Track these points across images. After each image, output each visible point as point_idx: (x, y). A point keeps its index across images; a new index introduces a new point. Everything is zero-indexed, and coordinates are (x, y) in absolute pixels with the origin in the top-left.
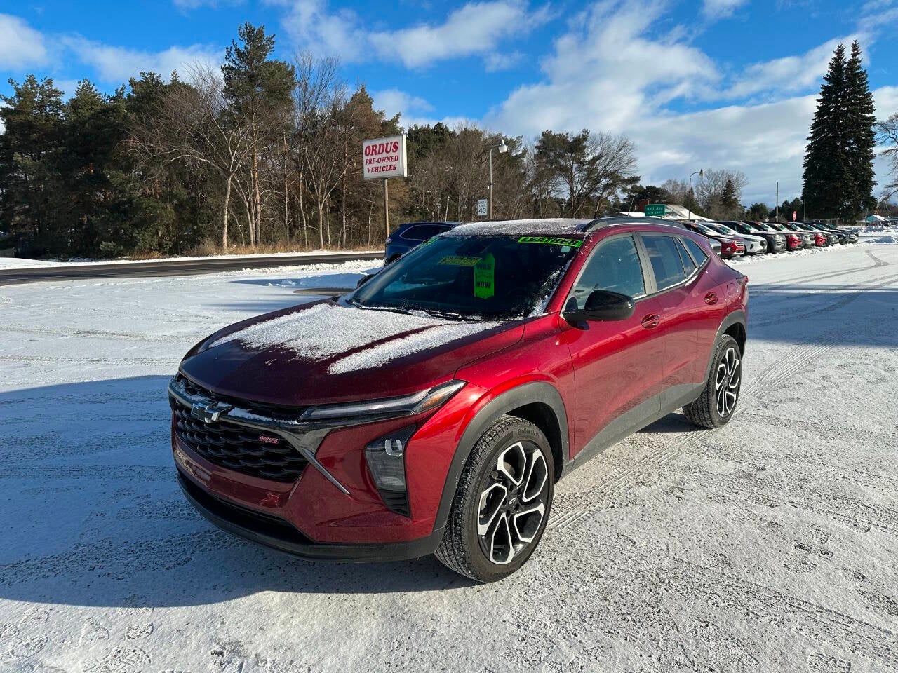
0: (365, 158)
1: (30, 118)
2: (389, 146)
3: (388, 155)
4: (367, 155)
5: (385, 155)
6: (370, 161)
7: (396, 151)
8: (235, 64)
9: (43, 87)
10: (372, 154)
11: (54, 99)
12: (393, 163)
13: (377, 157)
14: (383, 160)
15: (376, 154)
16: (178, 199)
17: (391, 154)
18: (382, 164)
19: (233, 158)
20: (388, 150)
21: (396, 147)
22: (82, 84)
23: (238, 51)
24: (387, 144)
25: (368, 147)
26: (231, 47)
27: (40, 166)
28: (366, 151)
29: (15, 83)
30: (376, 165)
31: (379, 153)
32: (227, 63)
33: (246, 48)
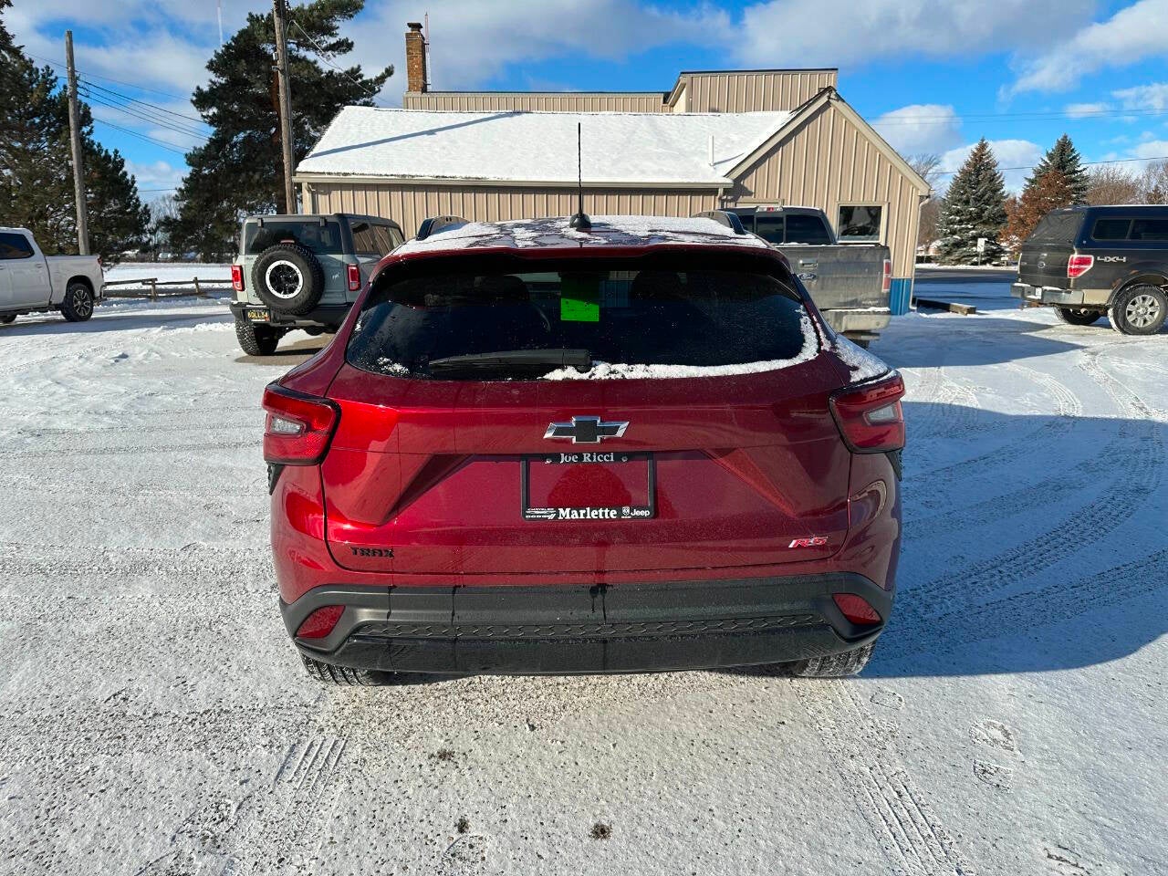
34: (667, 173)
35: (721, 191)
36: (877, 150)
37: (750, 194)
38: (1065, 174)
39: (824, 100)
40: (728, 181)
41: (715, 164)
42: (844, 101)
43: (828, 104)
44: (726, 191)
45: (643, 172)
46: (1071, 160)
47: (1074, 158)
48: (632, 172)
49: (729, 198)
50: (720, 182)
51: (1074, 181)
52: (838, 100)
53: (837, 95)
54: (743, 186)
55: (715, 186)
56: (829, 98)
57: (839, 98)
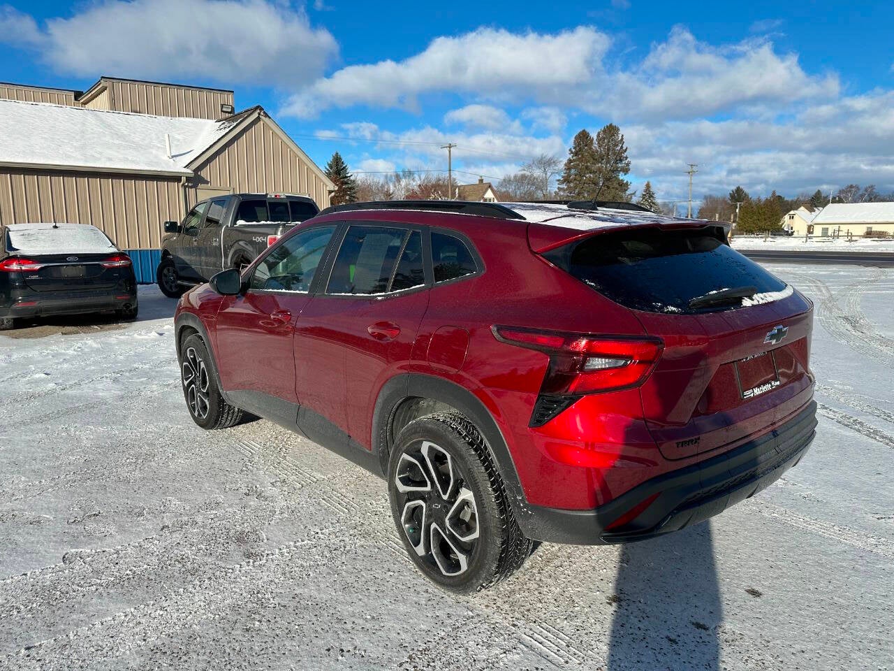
34: (133, 162)
35: (184, 179)
36: (296, 156)
37: (207, 182)
38: (341, 178)
39: (255, 115)
40: (189, 171)
41: (173, 157)
42: (270, 118)
43: (258, 119)
44: (188, 179)
45: (110, 159)
46: (343, 169)
47: (344, 168)
48: (100, 159)
49: (190, 185)
50: (182, 171)
51: (346, 183)
52: (265, 117)
53: (264, 112)
54: (200, 176)
55: (179, 175)
56: (259, 114)
57: (266, 115)
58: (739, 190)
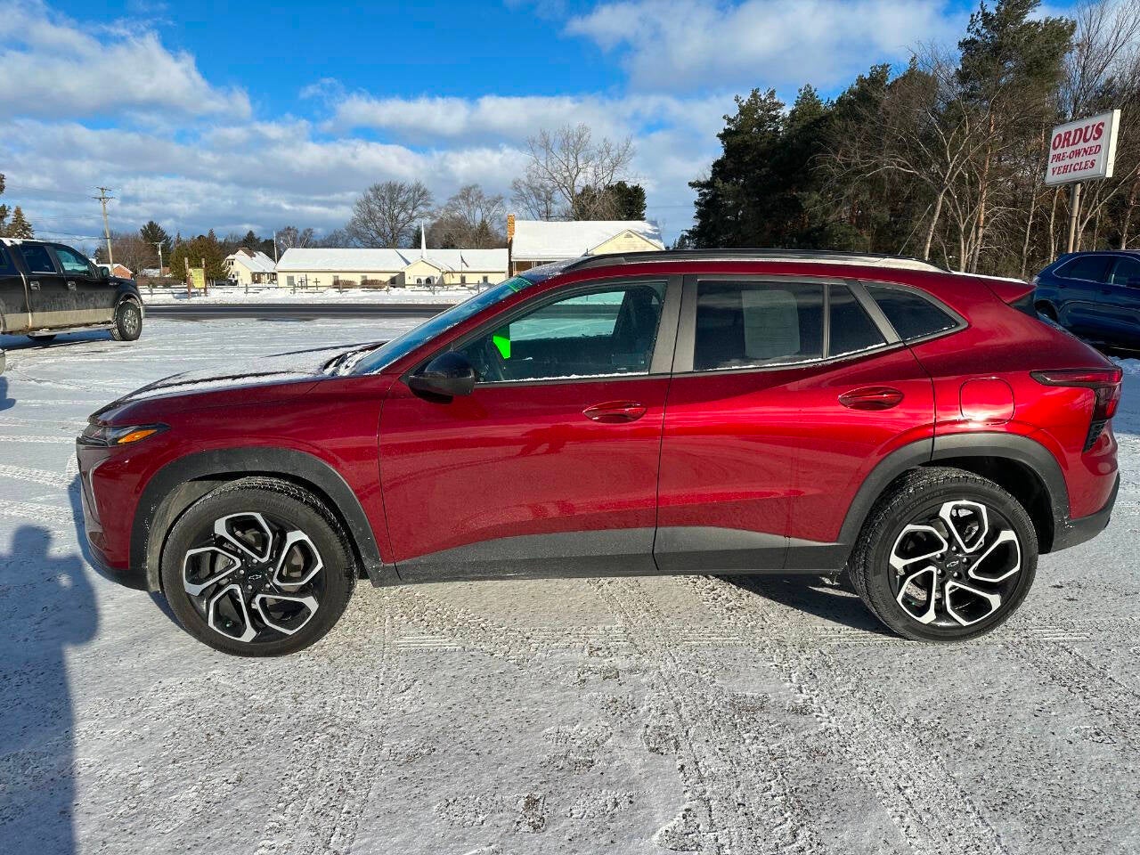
0: (1052, 152)
1: (747, 138)
2: (1090, 129)
3: (1086, 145)
4: (1055, 148)
5: (1082, 145)
6: (1058, 158)
7: (1099, 137)
8: (979, 35)
9: (765, 100)
10: (1063, 147)
11: (774, 113)
12: (1091, 158)
13: (1068, 150)
14: (1077, 153)
15: (1068, 146)
16: (879, 224)
17: (1092, 143)
18: (1076, 160)
19: (951, 165)
20: (1088, 137)
21: (1099, 132)
22: (803, 91)
23: (986, 15)
24: (1087, 128)
25: (1060, 136)
26: (979, 13)
27: (739, 191)
28: (1054, 143)
29: (741, 100)
30: (1067, 162)
31: (1074, 144)
32: (968, 36)
33: (998, 9)
58: (152, 226)
